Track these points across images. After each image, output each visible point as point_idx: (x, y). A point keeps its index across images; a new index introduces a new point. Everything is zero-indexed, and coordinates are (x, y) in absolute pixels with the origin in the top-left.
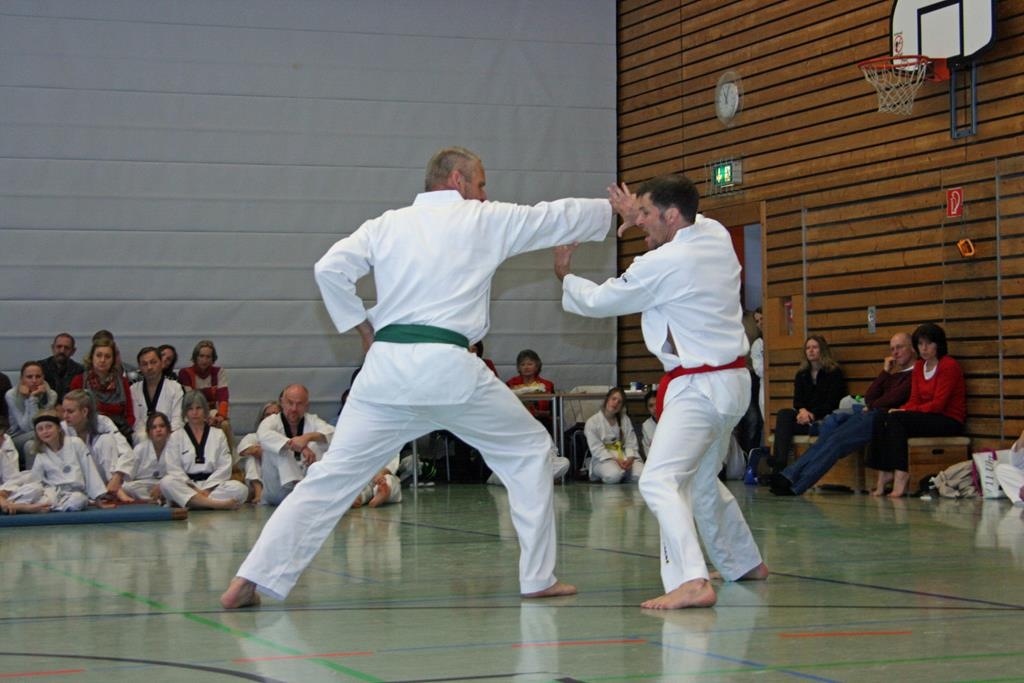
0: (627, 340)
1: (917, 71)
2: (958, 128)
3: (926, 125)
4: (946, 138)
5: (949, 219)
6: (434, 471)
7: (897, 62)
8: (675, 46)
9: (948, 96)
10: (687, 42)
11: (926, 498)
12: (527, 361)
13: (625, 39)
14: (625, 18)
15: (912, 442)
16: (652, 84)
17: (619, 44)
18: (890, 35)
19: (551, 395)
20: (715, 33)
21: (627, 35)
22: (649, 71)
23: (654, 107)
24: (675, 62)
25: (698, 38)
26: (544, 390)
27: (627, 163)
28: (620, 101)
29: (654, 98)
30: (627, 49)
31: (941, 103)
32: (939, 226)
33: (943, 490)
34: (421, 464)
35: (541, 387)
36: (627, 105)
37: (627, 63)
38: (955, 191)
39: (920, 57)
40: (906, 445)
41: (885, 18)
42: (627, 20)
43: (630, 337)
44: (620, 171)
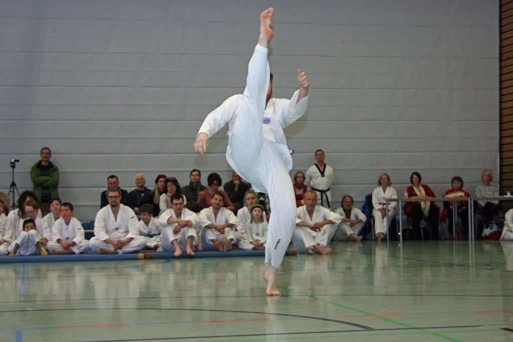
0: (505, 171)
12: (456, 182)
13: (503, 24)
14: (503, 14)
17: (501, 27)
19: (467, 198)
21: (504, 22)
26: (464, 195)
27: (505, 84)
28: (501, 54)
30: (504, 29)
35: (462, 194)
36: (505, 57)
37: (504, 36)
42: (504, 15)
43: (505, 169)
44: (501, 89)
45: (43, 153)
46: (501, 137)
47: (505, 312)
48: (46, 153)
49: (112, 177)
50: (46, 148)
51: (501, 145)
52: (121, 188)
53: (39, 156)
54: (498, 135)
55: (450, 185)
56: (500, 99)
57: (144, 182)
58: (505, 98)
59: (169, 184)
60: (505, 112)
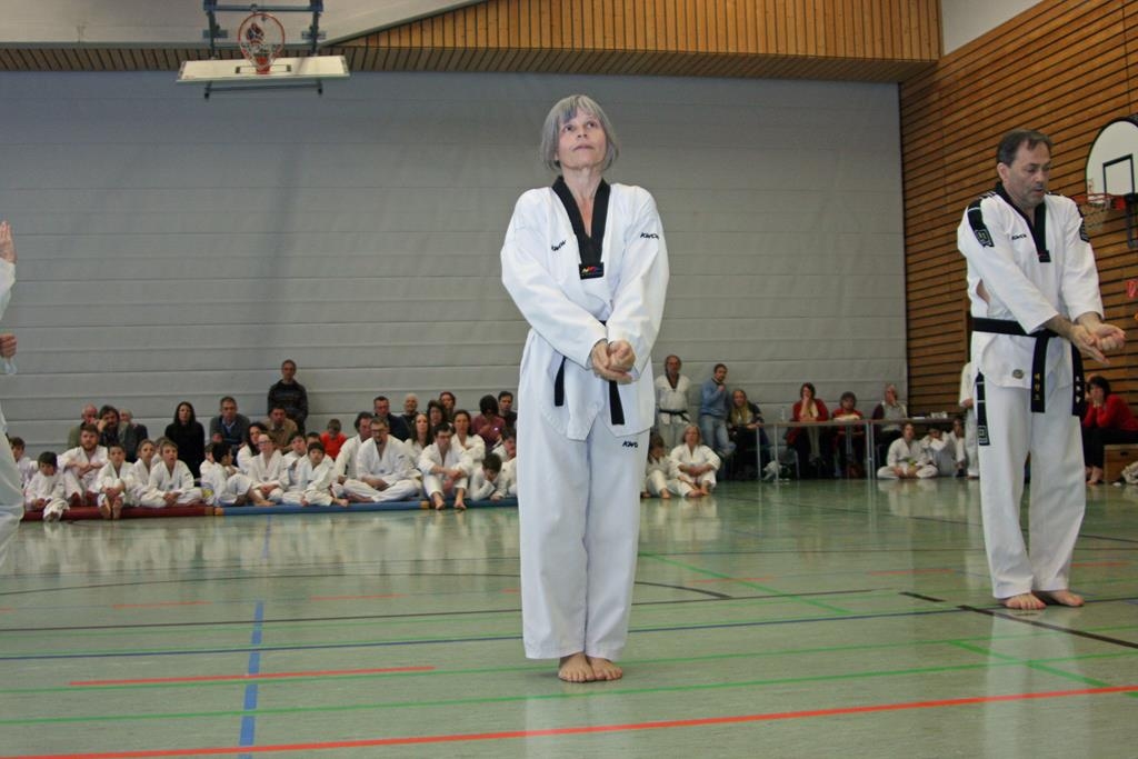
0: (914, 384)
1: (1104, 205)
2: (1132, 240)
3: (1112, 239)
4: (1125, 247)
5: (1128, 300)
6: (789, 471)
7: (1090, 198)
8: (941, 192)
9: (1124, 220)
10: (949, 189)
11: (1117, 484)
12: (847, 399)
13: (907, 189)
14: (907, 175)
15: (1107, 447)
16: (927, 217)
17: (904, 192)
18: (1085, 180)
19: (864, 422)
20: (968, 183)
21: (909, 186)
22: (924, 209)
23: (928, 233)
24: (942, 203)
25: (957, 186)
27: (912, 268)
28: (905, 228)
29: (929, 226)
30: (909, 195)
31: (1122, 224)
32: (1120, 305)
33: (1128, 479)
34: (781, 467)
35: (857, 417)
36: (910, 232)
37: (909, 204)
38: (1132, 282)
39: (1106, 194)
40: (1102, 450)
41: (1080, 170)
42: (908, 177)
43: (915, 382)
44: (907, 274)
45: (286, 369)
46: (909, 339)
47: (916, 571)
48: (290, 367)
49: (381, 399)
50: (287, 362)
51: (909, 349)
52: (393, 414)
53: (280, 372)
54: (903, 336)
55: (838, 404)
56: (907, 288)
57: (416, 406)
58: (912, 288)
59: (433, 409)
60: (914, 305)
